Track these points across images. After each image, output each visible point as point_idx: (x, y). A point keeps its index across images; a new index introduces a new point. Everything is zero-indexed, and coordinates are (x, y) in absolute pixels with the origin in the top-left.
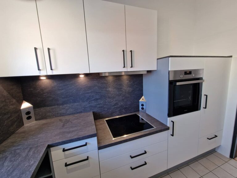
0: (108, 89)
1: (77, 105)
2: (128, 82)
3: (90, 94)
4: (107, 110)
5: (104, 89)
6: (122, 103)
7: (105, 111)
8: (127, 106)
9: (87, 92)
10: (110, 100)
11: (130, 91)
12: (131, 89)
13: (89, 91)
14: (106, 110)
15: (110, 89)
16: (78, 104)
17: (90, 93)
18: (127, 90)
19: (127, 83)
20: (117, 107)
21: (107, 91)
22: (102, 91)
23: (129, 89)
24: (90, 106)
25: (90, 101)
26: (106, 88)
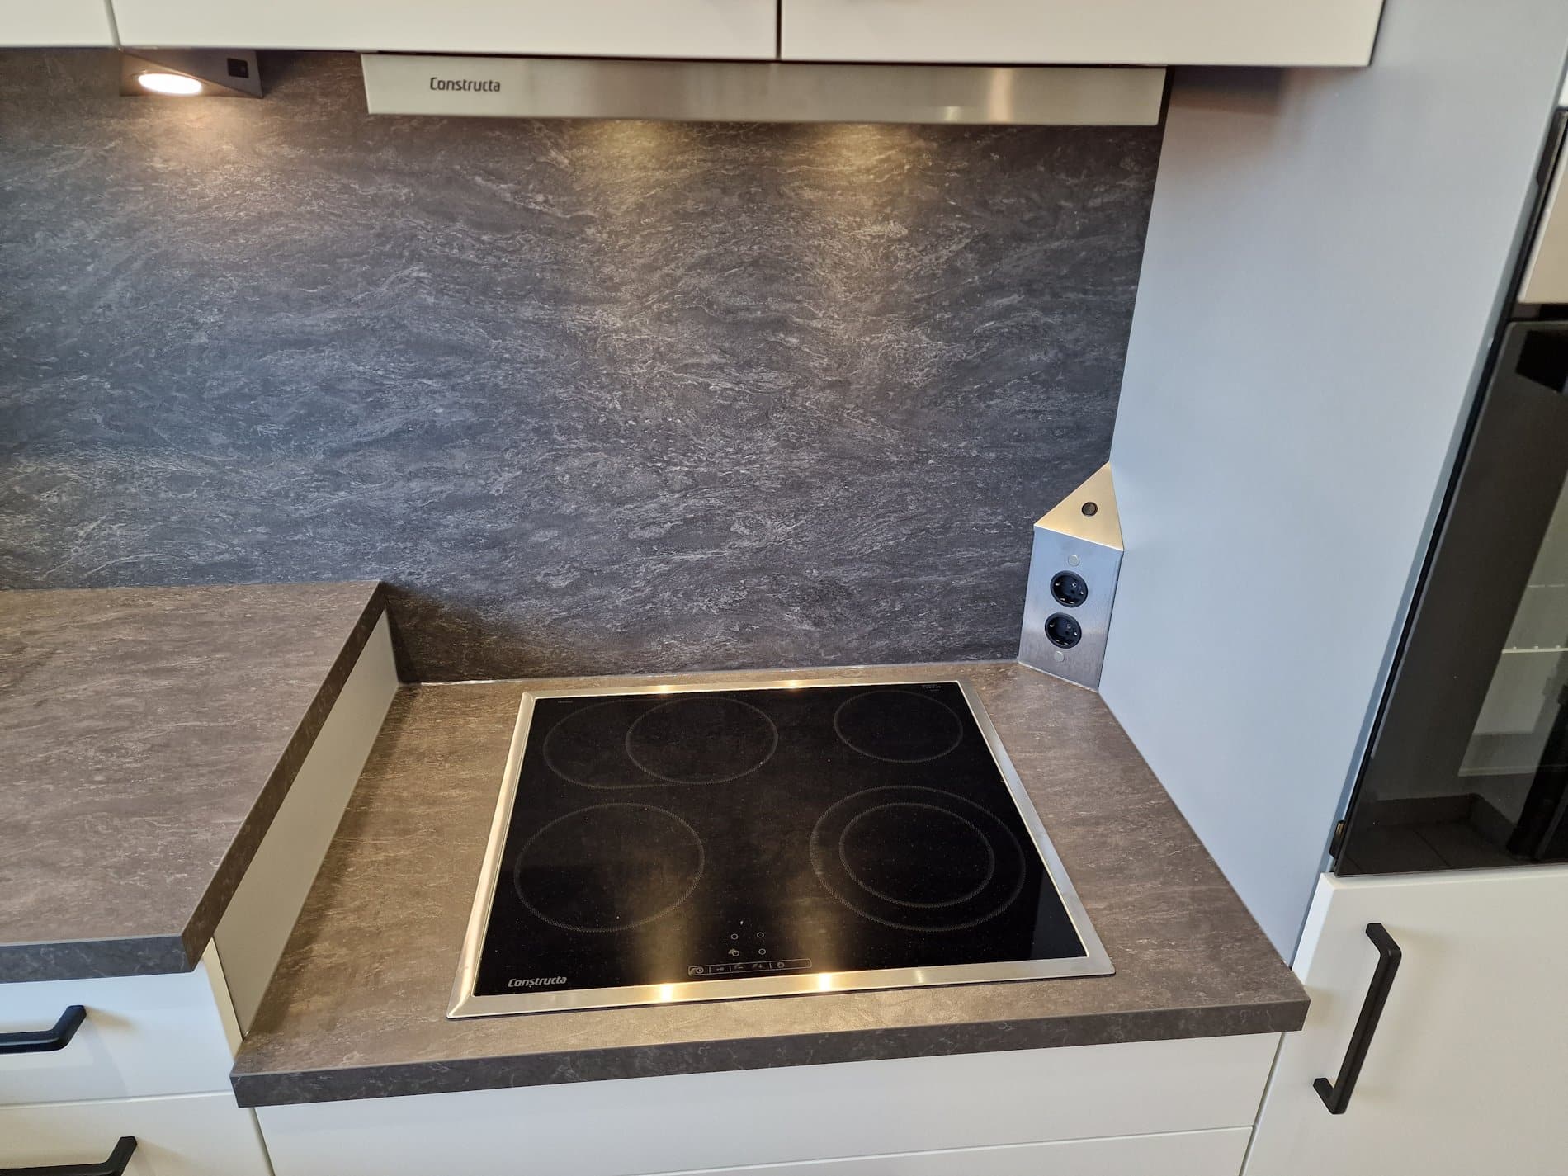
0: (575, 318)
1: (182, 481)
2: (894, 229)
3: (327, 362)
4: (576, 587)
5: (527, 313)
6: (778, 530)
7: (547, 591)
8: (847, 576)
9: (290, 321)
10: (616, 462)
11: (917, 378)
12: (934, 349)
13: (320, 321)
14: (560, 583)
15: (611, 318)
16: (185, 467)
17: (331, 339)
18: (870, 363)
19: (885, 250)
20: (706, 565)
21: (568, 337)
22: (498, 330)
23: (892, 338)
24: (342, 506)
25: (338, 453)
26: (559, 298)
